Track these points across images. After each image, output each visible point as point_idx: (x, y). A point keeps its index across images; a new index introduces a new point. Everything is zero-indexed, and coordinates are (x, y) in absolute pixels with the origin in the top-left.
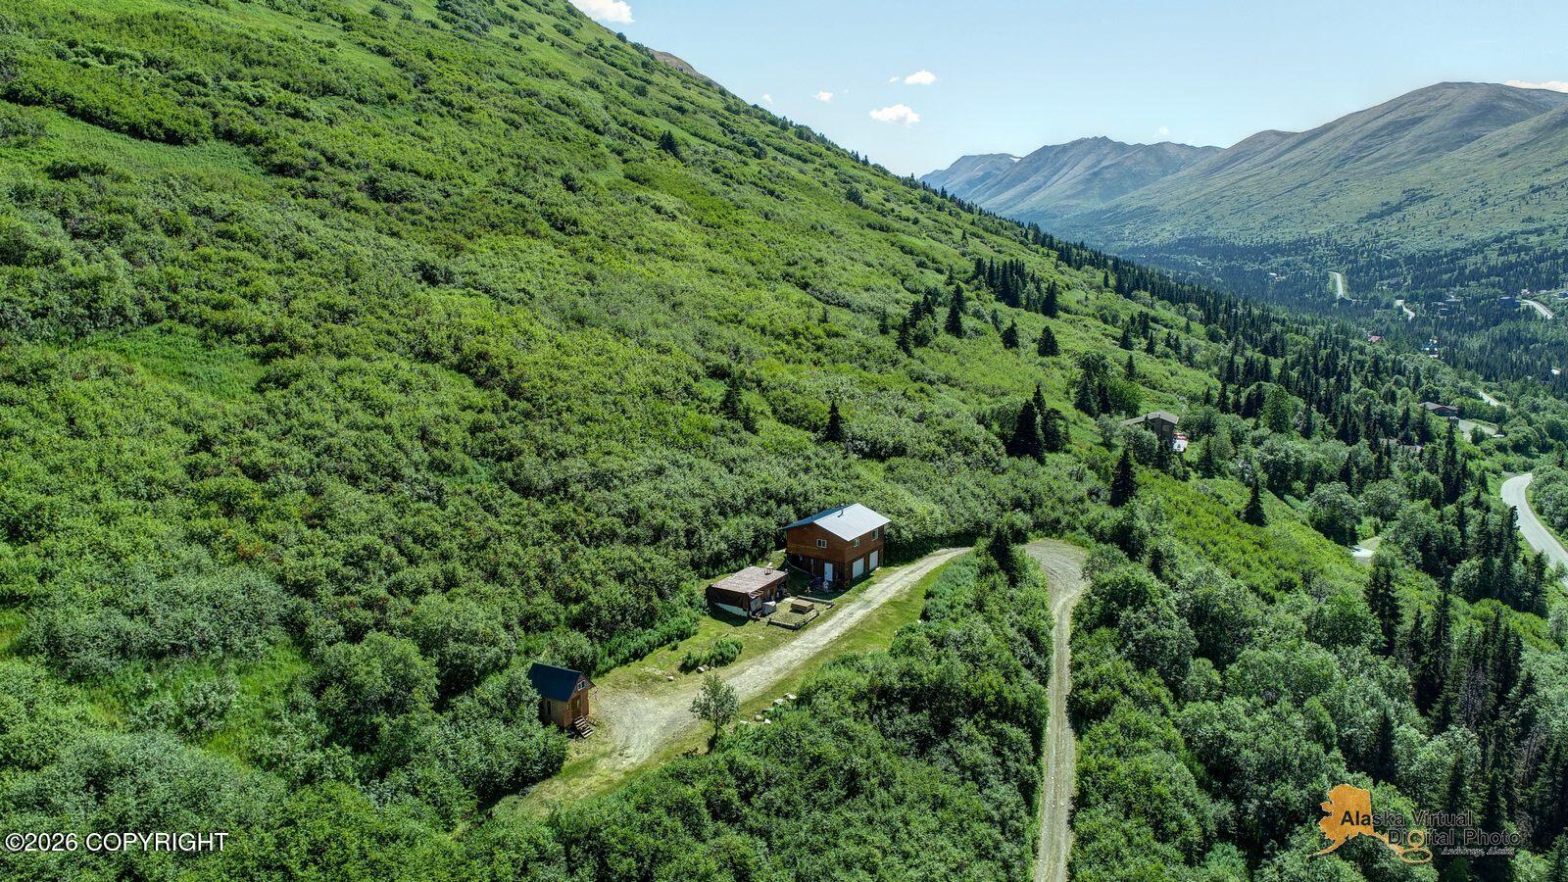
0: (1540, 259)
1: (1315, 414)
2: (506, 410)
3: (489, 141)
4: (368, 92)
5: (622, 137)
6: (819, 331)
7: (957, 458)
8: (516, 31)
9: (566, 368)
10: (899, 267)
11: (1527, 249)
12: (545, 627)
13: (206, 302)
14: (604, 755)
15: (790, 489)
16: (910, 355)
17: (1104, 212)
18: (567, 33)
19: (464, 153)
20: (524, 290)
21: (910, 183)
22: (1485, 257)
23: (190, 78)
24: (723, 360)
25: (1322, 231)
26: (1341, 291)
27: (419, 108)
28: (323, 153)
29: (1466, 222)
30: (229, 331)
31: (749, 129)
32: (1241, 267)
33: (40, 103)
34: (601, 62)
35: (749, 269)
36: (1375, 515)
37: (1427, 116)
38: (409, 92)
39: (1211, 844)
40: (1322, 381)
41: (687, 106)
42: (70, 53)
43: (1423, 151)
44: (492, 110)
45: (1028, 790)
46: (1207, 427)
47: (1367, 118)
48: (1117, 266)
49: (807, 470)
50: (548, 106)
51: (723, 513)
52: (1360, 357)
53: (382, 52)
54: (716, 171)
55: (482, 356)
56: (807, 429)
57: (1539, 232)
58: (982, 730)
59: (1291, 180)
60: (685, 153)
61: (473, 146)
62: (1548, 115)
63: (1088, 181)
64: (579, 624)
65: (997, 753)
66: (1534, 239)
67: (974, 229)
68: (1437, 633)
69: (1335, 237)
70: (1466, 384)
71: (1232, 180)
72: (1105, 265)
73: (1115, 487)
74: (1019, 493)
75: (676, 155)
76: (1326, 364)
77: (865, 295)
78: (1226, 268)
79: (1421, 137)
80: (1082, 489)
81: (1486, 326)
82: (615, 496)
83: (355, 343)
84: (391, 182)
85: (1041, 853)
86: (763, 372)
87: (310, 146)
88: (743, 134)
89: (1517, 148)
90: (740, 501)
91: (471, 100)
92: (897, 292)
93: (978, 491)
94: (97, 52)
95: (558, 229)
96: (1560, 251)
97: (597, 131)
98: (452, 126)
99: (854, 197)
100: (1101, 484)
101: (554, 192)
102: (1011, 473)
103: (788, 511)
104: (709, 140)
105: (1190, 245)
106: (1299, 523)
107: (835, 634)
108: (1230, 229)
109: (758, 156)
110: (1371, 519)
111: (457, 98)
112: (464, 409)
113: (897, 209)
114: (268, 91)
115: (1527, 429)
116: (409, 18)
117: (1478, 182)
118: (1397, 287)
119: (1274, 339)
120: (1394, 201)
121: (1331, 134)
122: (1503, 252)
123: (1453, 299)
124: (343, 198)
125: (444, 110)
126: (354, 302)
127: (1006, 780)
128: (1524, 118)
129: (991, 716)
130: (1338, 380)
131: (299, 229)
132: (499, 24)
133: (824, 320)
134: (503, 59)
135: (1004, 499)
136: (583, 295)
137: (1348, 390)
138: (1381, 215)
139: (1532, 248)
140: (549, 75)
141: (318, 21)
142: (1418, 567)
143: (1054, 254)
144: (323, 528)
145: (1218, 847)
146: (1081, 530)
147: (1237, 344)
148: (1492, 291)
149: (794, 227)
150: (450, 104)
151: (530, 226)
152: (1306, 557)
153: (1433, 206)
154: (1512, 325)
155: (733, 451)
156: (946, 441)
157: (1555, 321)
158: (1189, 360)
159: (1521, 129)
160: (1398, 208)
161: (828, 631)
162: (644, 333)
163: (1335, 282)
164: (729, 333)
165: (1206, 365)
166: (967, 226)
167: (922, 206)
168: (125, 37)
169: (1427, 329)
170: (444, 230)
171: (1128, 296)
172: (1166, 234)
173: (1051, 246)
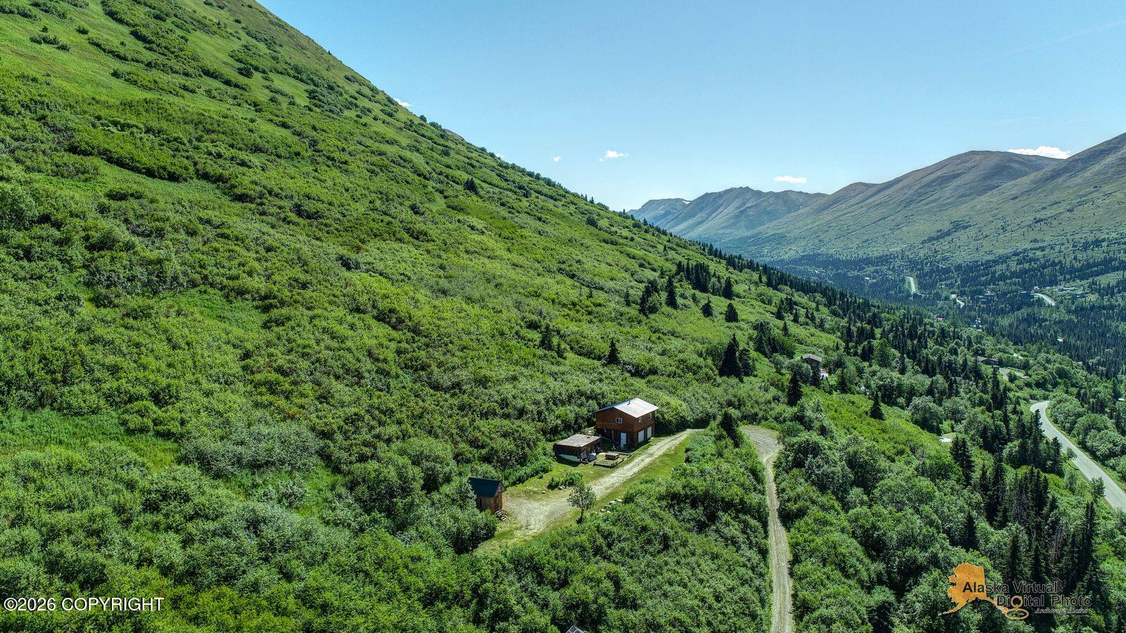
0: (1044, 267)
1: (907, 360)
2: (413, 342)
3: (362, 183)
4: (282, 151)
5: (441, 182)
6: (588, 303)
7: (690, 375)
8: (359, 113)
9: (443, 319)
10: (628, 266)
11: (1036, 260)
12: (468, 461)
13: (223, 275)
14: (517, 529)
15: (593, 391)
16: (648, 318)
17: (750, 237)
18: (390, 115)
19: (347, 190)
20: (404, 274)
21: (623, 215)
22: (1008, 266)
23: (175, 139)
24: (535, 318)
25: (898, 249)
26: (914, 289)
27: (314, 162)
28: (264, 187)
29: (994, 243)
30: (241, 292)
31: (517, 179)
32: (845, 274)
33: (91, 154)
34: (415, 134)
35: (537, 265)
36: (951, 419)
37: (962, 173)
38: (307, 151)
39: (873, 585)
40: (909, 342)
41: (475, 163)
42: (98, 123)
43: (962, 196)
44: (359, 163)
45: (764, 553)
46: (840, 364)
47: (923, 174)
48: (766, 270)
49: (601, 380)
50: (393, 161)
51: (555, 404)
52: (931, 329)
53: (284, 125)
54: (503, 204)
55: (392, 311)
56: (593, 359)
57: (1042, 249)
58: (734, 519)
59: (875, 215)
60: (482, 193)
61: (352, 186)
62: (1042, 172)
63: (737, 217)
64: (487, 459)
65: (744, 532)
66: (1039, 253)
67: (670, 245)
68: (996, 477)
69: (907, 253)
70: (1002, 346)
71: (836, 215)
72: (758, 270)
73: (789, 395)
74: (730, 397)
75: (477, 193)
76: (910, 332)
77: (611, 282)
78: (835, 274)
79: (959, 186)
80: (769, 396)
81: (1012, 311)
82: (491, 391)
83: (316, 301)
84: (309, 206)
85: (774, 590)
86: (559, 325)
87: (256, 184)
88: (514, 182)
89: (1023, 194)
90: (564, 397)
91: (345, 157)
92: (630, 281)
93: (705, 395)
94: (115, 124)
95: (414, 238)
96: (1056, 261)
97: (425, 178)
98: (335, 173)
99: (592, 222)
100: (780, 393)
101: (407, 215)
102: (724, 386)
103: (593, 404)
104: (494, 185)
105: (811, 259)
106: (904, 420)
107: (636, 470)
108: (836, 248)
109: (526, 196)
110: (949, 422)
111: (336, 155)
112: (390, 341)
113: (619, 231)
114: (222, 149)
115: (1045, 373)
116: (294, 104)
117: (1000, 216)
118: (951, 286)
119: (874, 315)
120: (946, 230)
121: (900, 185)
122: (1019, 262)
123: (989, 293)
124: (282, 216)
125: (330, 163)
126: (309, 277)
127: (750, 548)
128: (1025, 174)
129: (738, 511)
130: (919, 341)
131: (263, 233)
132: (349, 108)
133: (590, 296)
134: (357, 131)
135: (722, 401)
136: (440, 277)
137: (926, 347)
138: (937, 238)
139: (1038, 260)
140: (387, 142)
141: (239, 105)
142: (981, 447)
143: (724, 262)
144: (328, 403)
145: (878, 588)
146: (771, 419)
147: (850, 318)
148: (1014, 288)
149: (558, 240)
150: (333, 159)
151: (398, 236)
152: (911, 438)
153: (972, 232)
154: (1030, 310)
155: (555, 368)
156: (682, 366)
157: (1058, 307)
158: (821, 326)
159: (1025, 181)
160: (948, 233)
161: (631, 469)
162: (483, 300)
163: (909, 283)
164: (533, 302)
165: (832, 331)
166: (665, 243)
167: (635, 230)
168: (128, 115)
169: (973, 313)
170: (347, 237)
171: (776, 288)
172: (793, 253)
173: (721, 257)
